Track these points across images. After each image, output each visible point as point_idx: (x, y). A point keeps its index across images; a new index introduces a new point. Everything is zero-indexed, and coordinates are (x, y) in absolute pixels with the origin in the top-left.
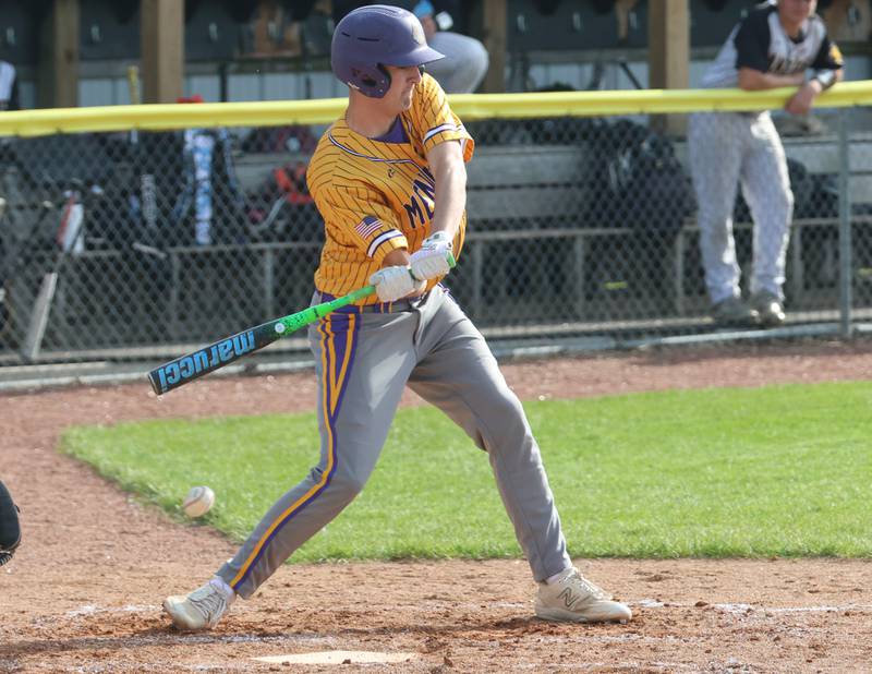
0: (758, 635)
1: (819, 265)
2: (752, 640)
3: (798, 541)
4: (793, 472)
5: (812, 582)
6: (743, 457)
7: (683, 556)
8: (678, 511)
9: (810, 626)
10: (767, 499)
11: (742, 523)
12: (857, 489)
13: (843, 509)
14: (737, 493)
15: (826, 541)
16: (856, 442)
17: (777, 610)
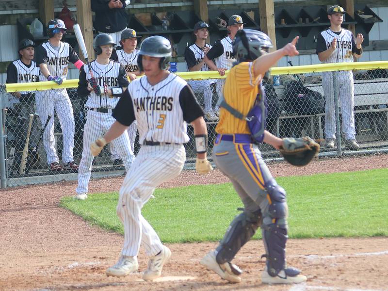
0: (319, 266)
2: (317, 268)
3: (330, 231)
4: (325, 206)
5: (336, 246)
6: (307, 201)
10: (317, 217)
11: (309, 225)
12: (349, 212)
13: (345, 219)
14: (306, 214)
15: (340, 231)
16: (347, 194)
17: (325, 257)
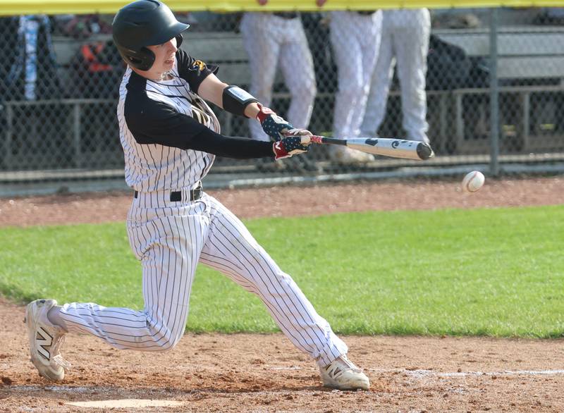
0: (432, 392)
1: (475, 123)
2: (427, 396)
3: (461, 325)
4: (457, 274)
5: (471, 354)
6: (421, 262)
7: (378, 333)
8: (374, 300)
9: (469, 386)
10: (438, 293)
11: (419, 310)
12: (503, 287)
13: (493, 301)
14: (416, 288)
15: (481, 325)
16: (502, 252)
17: (446, 375)
